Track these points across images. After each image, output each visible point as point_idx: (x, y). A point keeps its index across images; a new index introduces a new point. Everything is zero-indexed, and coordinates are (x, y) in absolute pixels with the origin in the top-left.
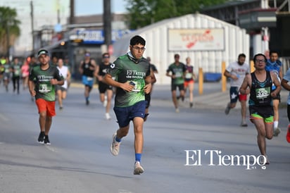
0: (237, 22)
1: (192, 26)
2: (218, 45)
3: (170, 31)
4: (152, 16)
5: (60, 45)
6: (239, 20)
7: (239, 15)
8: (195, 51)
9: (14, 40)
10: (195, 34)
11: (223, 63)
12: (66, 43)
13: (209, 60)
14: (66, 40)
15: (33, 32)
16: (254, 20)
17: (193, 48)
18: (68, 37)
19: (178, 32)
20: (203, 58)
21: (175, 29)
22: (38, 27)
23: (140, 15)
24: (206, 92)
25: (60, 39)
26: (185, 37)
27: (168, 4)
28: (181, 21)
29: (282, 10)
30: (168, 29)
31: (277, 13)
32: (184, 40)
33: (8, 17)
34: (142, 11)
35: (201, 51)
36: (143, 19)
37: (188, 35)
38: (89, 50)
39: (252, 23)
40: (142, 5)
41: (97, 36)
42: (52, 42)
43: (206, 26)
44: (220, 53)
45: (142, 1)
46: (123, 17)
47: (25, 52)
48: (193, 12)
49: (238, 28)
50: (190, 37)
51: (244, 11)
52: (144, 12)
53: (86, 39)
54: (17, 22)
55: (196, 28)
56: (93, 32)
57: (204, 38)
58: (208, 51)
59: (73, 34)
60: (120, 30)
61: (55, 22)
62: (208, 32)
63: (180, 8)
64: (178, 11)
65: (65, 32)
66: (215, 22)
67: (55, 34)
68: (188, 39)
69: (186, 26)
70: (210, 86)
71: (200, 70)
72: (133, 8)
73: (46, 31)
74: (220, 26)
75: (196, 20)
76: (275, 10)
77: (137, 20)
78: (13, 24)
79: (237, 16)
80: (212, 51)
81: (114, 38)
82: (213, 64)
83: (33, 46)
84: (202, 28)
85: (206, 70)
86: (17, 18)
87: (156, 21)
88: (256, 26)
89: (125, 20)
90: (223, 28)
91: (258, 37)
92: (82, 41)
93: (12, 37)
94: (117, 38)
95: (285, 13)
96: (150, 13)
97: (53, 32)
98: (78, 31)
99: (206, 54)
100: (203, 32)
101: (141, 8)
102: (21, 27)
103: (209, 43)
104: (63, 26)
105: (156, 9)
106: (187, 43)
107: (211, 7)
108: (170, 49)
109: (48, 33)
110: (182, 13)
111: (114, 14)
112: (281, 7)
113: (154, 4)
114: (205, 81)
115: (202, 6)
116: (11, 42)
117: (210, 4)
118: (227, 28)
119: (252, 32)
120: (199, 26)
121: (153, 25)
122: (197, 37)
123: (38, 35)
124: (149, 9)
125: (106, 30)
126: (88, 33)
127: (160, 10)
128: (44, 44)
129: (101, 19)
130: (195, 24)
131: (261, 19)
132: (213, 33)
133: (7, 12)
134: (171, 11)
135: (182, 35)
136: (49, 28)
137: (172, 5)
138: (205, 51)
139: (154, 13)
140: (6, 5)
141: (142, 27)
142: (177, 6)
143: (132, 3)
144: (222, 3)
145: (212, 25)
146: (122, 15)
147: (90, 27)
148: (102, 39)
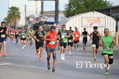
0: (111, 15)
2: (103, 24)
4: (75, 12)
5: (37, 23)
9: (18, 20)
10: (93, 20)
12: (39, 22)
14: (39, 21)
15: (26, 17)
18: (40, 20)
19: (87, 19)
21: (85, 17)
22: (28, 16)
25: (37, 21)
26: (89, 21)
27: (82, 7)
28: (87, 14)
30: (82, 18)
32: (88, 22)
33: (15, 11)
34: (71, 9)
36: (72, 13)
38: (49, 25)
39: (117, 16)
40: (71, 7)
41: (52, 19)
42: (33, 22)
43: (98, 17)
45: (72, 5)
47: (22, 25)
48: (92, 11)
49: (111, 18)
50: (91, 21)
51: (114, 11)
52: (72, 10)
53: (48, 21)
55: (93, 17)
56: (51, 18)
57: (97, 22)
59: (42, 19)
60: (62, 18)
61: (35, 14)
62: (99, 19)
63: (87, 9)
64: (86, 10)
65: (39, 17)
66: (102, 15)
67: (35, 18)
68: (90, 22)
69: (90, 17)
72: (68, 8)
73: (31, 17)
74: (104, 17)
77: (69, 14)
78: (17, 14)
79: (111, 13)
80: (100, 27)
81: (59, 20)
84: (96, 17)
86: (19, 11)
87: (77, 14)
89: (64, 13)
92: (46, 21)
93: (17, 19)
94: (61, 21)
96: (74, 11)
97: (34, 18)
98: (44, 18)
100: (97, 19)
101: (71, 8)
102: (21, 15)
103: (99, 24)
104: (38, 15)
105: (77, 9)
106: (90, 23)
107: (100, 8)
108: (83, 26)
109: (32, 18)
110: (88, 11)
111: (60, 11)
113: (76, 7)
115: (96, 8)
116: (16, 21)
117: (100, 7)
118: (106, 18)
119: (117, 19)
121: (76, 16)
123: (28, 19)
124: (74, 9)
125: (56, 17)
126: (48, 18)
127: (79, 9)
128: (30, 23)
129: (54, 13)
130: (93, 15)
132: (101, 19)
133: (15, 9)
134: (83, 10)
136: (32, 16)
137: (84, 7)
139: (76, 10)
140: (15, 6)
141: (71, 16)
142: (86, 8)
143: (67, 6)
144: (105, 7)
145: (101, 17)
146: (63, 11)
147: (50, 16)
148: (54, 21)
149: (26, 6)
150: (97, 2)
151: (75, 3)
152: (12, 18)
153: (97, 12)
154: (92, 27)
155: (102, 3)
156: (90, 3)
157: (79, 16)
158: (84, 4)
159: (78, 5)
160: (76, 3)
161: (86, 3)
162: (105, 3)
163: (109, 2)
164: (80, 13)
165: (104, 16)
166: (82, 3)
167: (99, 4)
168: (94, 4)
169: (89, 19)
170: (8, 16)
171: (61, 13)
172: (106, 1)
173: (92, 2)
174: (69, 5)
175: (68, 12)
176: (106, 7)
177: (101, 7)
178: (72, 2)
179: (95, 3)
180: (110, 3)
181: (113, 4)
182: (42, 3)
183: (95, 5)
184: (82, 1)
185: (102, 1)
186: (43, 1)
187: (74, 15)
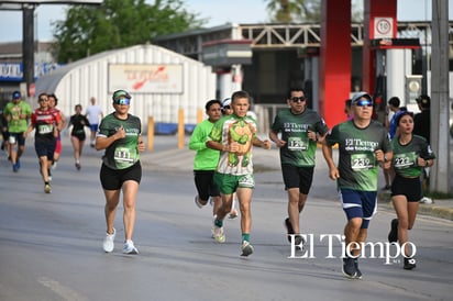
0: (200, 57)
1: (141, 61)
2: (175, 86)
3: (111, 67)
4: (88, 46)
6: (202, 54)
7: (204, 47)
8: (144, 94)
10: (145, 72)
11: (181, 111)
13: (162, 106)
16: (222, 55)
17: (141, 90)
19: (124, 68)
20: (154, 104)
21: (117, 64)
23: (72, 44)
24: (157, 148)
26: (131, 75)
27: (109, 31)
28: (126, 54)
29: (259, 43)
30: (109, 64)
31: (253, 46)
32: (129, 78)
34: (75, 38)
35: (153, 94)
36: (76, 50)
37: (135, 72)
39: (219, 59)
40: (76, 31)
41: (15, 70)
43: (159, 61)
44: (177, 97)
45: (76, 26)
46: (50, 46)
48: (142, 42)
49: (201, 64)
50: (138, 75)
51: (210, 43)
52: (77, 41)
55: (145, 64)
56: (10, 66)
57: (156, 77)
58: (162, 94)
60: (45, 65)
62: (161, 69)
63: (125, 36)
64: (122, 39)
66: (172, 58)
68: (134, 78)
69: (132, 61)
70: (163, 140)
71: (150, 119)
72: (63, 34)
74: (177, 61)
75: (145, 53)
76: (250, 43)
77: (68, 52)
79: (200, 49)
80: (167, 94)
81: (36, 75)
82: (168, 111)
84: (154, 64)
85: (158, 119)
87: (92, 54)
88: (225, 62)
89: (52, 50)
90: (182, 64)
91: (227, 78)
94: (40, 75)
95: (263, 46)
96: (85, 42)
99: (159, 98)
100: (156, 68)
101: (74, 35)
103: (162, 84)
105: (93, 37)
106: (133, 82)
107: (166, 36)
108: (111, 90)
110: (128, 44)
111: (37, 42)
112: (258, 38)
113: (92, 30)
114: (157, 134)
115: (154, 35)
117: (166, 32)
118: (186, 65)
119: (219, 70)
120: (150, 61)
121: (88, 59)
122: (147, 75)
124: (84, 36)
125: (27, 63)
127: (98, 39)
129: (21, 49)
130: (145, 58)
131: (231, 54)
132: (168, 70)
134: (112, 40)
135: (127, 71)
137: (114, 32)
138: (157, 94)
139: (90, 42)
141: (74, 60)
142: (121, 33)
143: (62, 28)
144: (181, 31)
145: (168, 60)
146: (48, 43)
147: (5, 59)
148: (22, 75)
150: (156, 14)
151: (86, 17)
153: (155, 47)
154: (140, 94)
155: (172, 17)
157: (100, 60)
158: (115, 21)
159: (97, 24)
160: (89, 17)
161: (122, 17)
162: (182, 20)
163: (193, 16)
164: (103, 50)
165: (178, 58)
166: (108, 18)
167: (163, 21)
168: (148, 23)
169: (129, 68)
171: (42, 50)
172: (185, 13)
173: (140, 13)
174: (69, 23)
175: (63, 45)
176: (185, 30)
177: (168, 29)
178: (77, 15)
179: (150, 20)
180: (197, 18)
181: (207, 22)
183: (150, 25)
184: (109, 11)
185: (173, 12)
187: (82, 55)
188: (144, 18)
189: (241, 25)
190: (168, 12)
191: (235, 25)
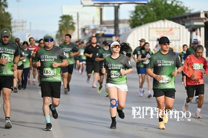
1: (163, 27)
2: (177, 37)
3: (150, 30)
10: (164, 31)
11: (180, 48)
12: (96, 35)
14: (96, 33)
21: (153, 28)
23: (137, 20)
25: (93, 33)
28: (156, 24)
30: (149, 28)
36: (139, 23)
37: (160, 31)
38: (108, 39)
40: (138, 15)
43: (170, 27)
44: (178, 42)
45: (139, 13)
52: (139, 19)
53: (106, 33)
54: (73, 23)
55: (164, 28)
56: (110, 29)
57: (169, 33)
60: (125, 29)
61: (91, 24)
62: (171, 30)
63: (159, 17)
67: (90, 31)
68: (160, 34)
69: (159, 26)
72: (133, 16)
73: (87, 28)
74: (178, 27)
77: (135, 23)
78: (71, 24)
81: (121, 32)
83: (78, 37)
84: (168, 28)
90: (180, 28)
92: (104, 34)
94: (123, 33)
96: (142, 20)
98: (102, 29)
100: (168, 30)
103: (171, 36)
105: (145, 17)
108: (151, 39)
109: (88, 30)
110: (158, 19)
113: (145, 14)
117: (176, 15)
118: (181, 28)
120: (166, 26)
121: (143, 26)
122: (165, 33)
123: (84, 30)
124: (142, 17)
126: (107, 30)
127: (148, 18)
130: (164, 25)
132: (174, 31)
134: (154, 18)
135: (157, 31)
137: (154, 15)
139: (144, 19)
143: (133, 14)
145: (174, 26)
146: (127, 20)
149: (79, 13)
152: (64, 29)
153: (168, 21)
156: (162, 9)
158: (154, 11)
159: (147, 12)
170: (60, 27)
173: (165, 7)
174: (136, 12)
175: (133, 21)
177: (176, 13)
178: (139, 8)
182: (101, 10)
184: (152, 6)
186: (102, 7)
187: (141, 24)
188: (166, 9)
189: (204, 12)
190: (177, 6)
191: (202, 12)
